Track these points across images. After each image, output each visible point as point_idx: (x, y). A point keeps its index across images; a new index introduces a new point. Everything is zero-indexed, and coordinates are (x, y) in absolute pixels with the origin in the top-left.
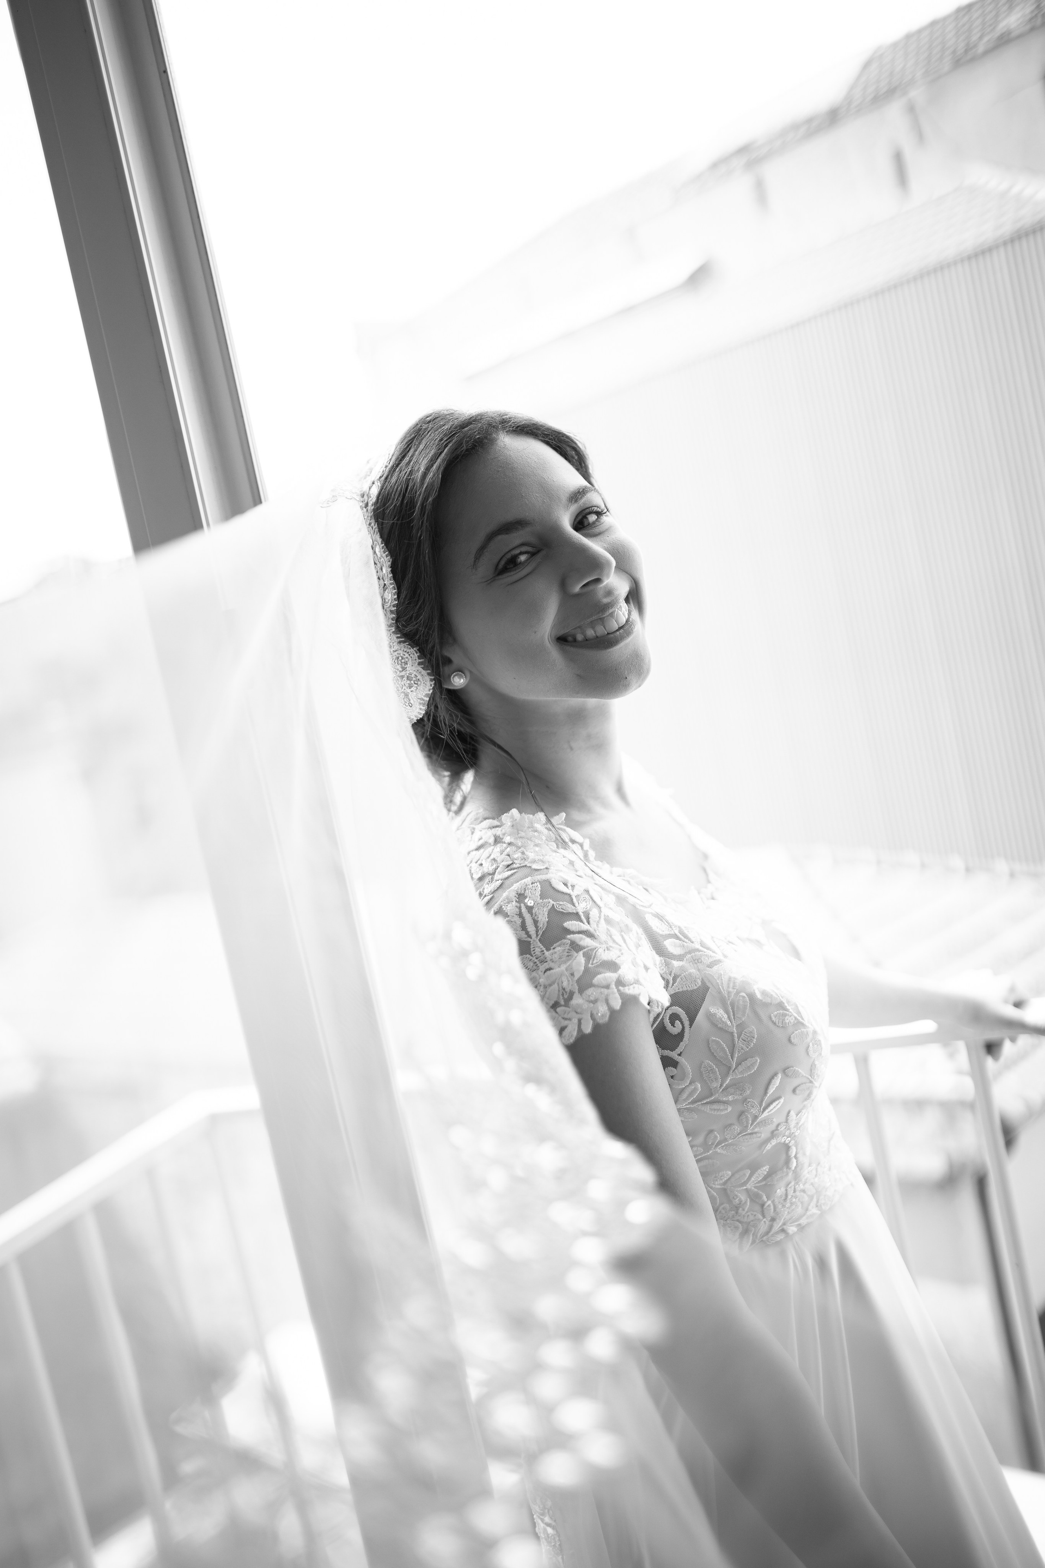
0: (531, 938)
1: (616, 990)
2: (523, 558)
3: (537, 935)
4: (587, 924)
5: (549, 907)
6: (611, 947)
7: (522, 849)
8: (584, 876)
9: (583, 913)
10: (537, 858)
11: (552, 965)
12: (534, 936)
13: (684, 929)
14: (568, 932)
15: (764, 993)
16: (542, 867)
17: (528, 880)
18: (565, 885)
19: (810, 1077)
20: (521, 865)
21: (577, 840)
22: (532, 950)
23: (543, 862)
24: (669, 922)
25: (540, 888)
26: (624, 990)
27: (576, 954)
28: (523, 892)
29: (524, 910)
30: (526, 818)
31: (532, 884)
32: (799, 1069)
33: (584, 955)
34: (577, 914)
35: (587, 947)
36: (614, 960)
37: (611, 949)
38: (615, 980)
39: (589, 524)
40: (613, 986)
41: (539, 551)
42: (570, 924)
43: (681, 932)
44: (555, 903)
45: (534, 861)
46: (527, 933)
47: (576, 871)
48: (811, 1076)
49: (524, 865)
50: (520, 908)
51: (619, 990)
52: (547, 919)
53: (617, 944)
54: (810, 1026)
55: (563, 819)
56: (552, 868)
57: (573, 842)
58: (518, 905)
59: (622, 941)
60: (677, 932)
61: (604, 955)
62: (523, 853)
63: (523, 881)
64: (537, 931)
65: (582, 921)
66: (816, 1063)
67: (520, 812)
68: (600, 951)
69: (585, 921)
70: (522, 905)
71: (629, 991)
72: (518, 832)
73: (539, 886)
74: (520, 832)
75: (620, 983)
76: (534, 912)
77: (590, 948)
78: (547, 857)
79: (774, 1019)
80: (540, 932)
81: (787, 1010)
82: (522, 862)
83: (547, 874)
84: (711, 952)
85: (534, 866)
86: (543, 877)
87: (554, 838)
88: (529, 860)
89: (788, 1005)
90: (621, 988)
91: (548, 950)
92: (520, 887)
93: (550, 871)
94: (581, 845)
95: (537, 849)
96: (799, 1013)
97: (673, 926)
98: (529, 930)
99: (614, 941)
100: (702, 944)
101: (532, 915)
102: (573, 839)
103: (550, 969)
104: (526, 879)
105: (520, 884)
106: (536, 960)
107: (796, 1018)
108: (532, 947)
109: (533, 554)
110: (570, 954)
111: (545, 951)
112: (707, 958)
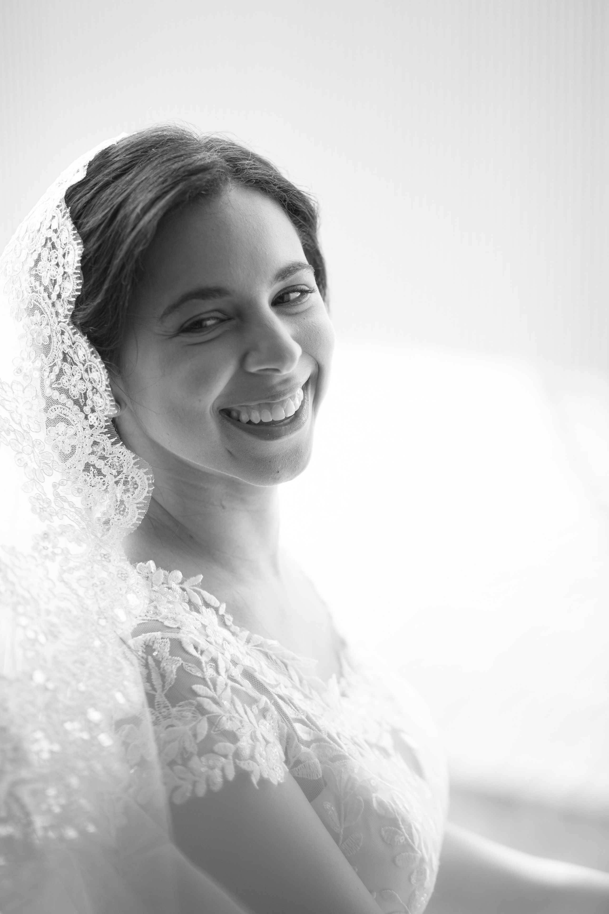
0: (156, 691)
1: (232, 762)
2: (209, 323)
3: (163, 690)
4: (213, 690)
5: (178, 665)
6: (234, 717)
7: (155, 603)
8: (214, 644)
9: (210, 679)
10: (170, 616)
11: (175, 722)
12: (159, 690)
13: (311, 716)
14: (195, 694)
15: (381, 803)
16: (174, 626)
17: (158, 634)
18: (196, 648)
19: (406, 907)
20: (152, 619)
21: (213, 604)
22: (156, 704)
23: (174, 619)
24: (297, 706)
25: (169, 645)
26: (240, 763)
27: (200, 717)
28: (151, 644)
29: (151, 661)
30: (163, 573)
31: (162, 638)
32: (397, 895)
33: (209, 719)
34: (204, 679)
35: (213, 713)
36: (235, 730)
37: (233, 719)
38: (233, 751)
39: (289, 301)
40: (230, 757)
41: (229, 319)
42: (198, 688)
43: (308, 717)
44: (184, 663)
45: (167, 618)
46: (152, 686)
47: (207, 636)
48: (408, 906)
49: (155, 619)
50: (146, 660)
51: (235, 763)
52: (175, 676)
53: (239, 714)
54: (419, 852)
55: (200, 581)
56: (184, 628)
57: (207, 605)
58: (145, 656)
59: (244, 713)
60: (304, 717)
61: (228, 725)
62: (156, 607)
63: (153, 633)
64: (163, 686)
65: (209, 687)
66: (417, 893)
67: (157, 567)
68: (224, 718)
69: (212, 687)
70: (150, 658)
71: (244, 765)
72: (152, 585)
73: (169, 642)
74: (154, 585)
75: (237, 755)
76: (162, 665)
77: (214, 714)
78: (180, 616)
79: (383, 833)
80: (167, 687)
81: (400, 828)
82: (154, 616)
83: (178, 633)
84: (336, 746)
85: (166, 623)
86: (174, 635)
87: (188, 600)
88: (161, 616)
89: (402, 823)
90: (237, 761)
91: (174, 706)
92: (149, 638)
93: (181, 631)
94: (217, 610)
95: (171, 606)
96: (411, 835)
97: (301, 711)
98: (155, 683)
99: (237, 712)
100: (329, 736)
101: (159, 668)
102: (208, 602)
103: (172, 726)
104: (157, 633)
105: (150, 635)
106: (158, 715)
107: (406, 839)
108: (156, 701)
109: (221, 321)
110: (195, 715)
111: (170, 707)
112: (331, 751)
